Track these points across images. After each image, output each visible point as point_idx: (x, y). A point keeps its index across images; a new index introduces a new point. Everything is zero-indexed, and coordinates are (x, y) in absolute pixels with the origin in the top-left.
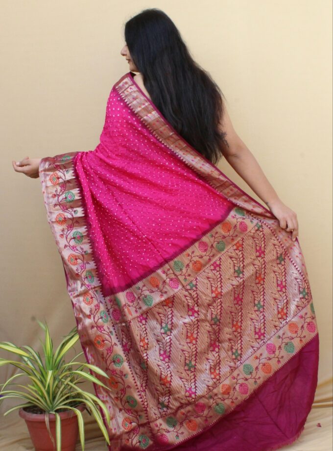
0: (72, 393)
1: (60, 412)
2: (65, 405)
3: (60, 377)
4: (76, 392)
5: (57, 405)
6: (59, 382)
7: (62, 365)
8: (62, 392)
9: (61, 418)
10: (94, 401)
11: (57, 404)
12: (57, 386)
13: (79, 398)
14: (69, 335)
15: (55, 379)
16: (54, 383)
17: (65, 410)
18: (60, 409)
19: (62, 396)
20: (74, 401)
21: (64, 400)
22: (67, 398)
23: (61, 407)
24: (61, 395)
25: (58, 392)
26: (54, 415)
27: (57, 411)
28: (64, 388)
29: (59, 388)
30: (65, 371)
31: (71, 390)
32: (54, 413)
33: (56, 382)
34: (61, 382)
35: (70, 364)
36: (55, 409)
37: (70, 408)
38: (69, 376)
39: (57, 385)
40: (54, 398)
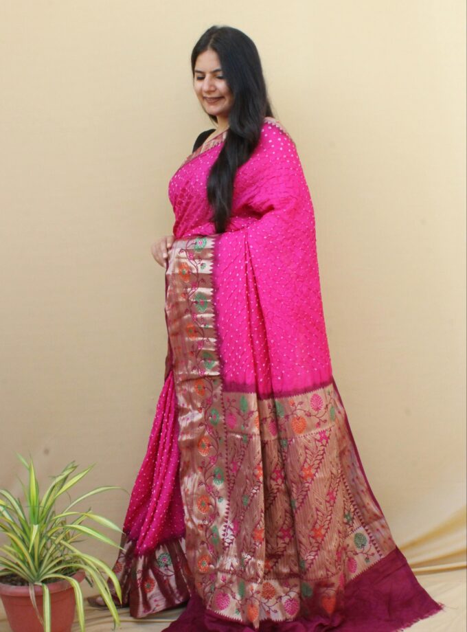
0: (66, 556)
1: (50, 582)
2: (56, 572)
3: (49, 534)
4: (71, 555)
5: (45, 574)
6: (48, 540)
7: (51, 517)
8: (51, 556)
9: (50, 591)
10: (99, 568)
11: (45, 571)
12: (44, 546)
13: (76, 562)
14: (61, 475)
15: (41, 536)
16: (40, 541)
17: (56, 580)
18: (50, 579)
19: (52, 561)
20: (69, 568)
21: (55, 566)
22: (59, 563)
23: (51, 575)
24: (51, 558)
25: (45, 556)
26: (41, 587)
27: (45, 581)
28: (55, 549)
29: (48, 550)
30: (56, 526)
31: (65, 553)
32: (41, 584)
33: (44, 541)
34: (50, 541)
35: (64, 514)
36: (42, 580)
37: (64, 577)
38: (62, 533)
39: (45, 544)
40: (41, 563)
